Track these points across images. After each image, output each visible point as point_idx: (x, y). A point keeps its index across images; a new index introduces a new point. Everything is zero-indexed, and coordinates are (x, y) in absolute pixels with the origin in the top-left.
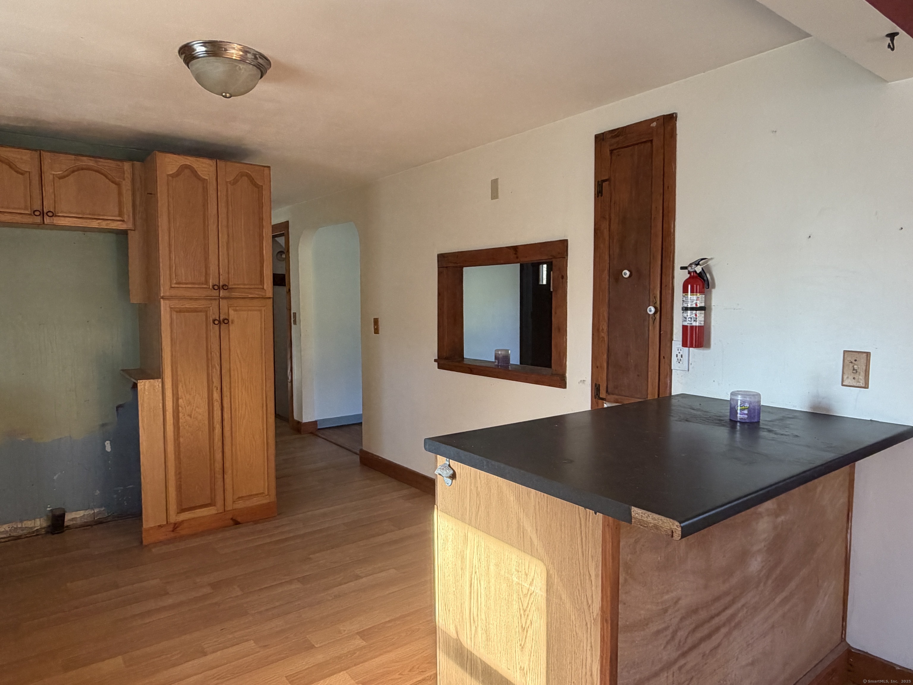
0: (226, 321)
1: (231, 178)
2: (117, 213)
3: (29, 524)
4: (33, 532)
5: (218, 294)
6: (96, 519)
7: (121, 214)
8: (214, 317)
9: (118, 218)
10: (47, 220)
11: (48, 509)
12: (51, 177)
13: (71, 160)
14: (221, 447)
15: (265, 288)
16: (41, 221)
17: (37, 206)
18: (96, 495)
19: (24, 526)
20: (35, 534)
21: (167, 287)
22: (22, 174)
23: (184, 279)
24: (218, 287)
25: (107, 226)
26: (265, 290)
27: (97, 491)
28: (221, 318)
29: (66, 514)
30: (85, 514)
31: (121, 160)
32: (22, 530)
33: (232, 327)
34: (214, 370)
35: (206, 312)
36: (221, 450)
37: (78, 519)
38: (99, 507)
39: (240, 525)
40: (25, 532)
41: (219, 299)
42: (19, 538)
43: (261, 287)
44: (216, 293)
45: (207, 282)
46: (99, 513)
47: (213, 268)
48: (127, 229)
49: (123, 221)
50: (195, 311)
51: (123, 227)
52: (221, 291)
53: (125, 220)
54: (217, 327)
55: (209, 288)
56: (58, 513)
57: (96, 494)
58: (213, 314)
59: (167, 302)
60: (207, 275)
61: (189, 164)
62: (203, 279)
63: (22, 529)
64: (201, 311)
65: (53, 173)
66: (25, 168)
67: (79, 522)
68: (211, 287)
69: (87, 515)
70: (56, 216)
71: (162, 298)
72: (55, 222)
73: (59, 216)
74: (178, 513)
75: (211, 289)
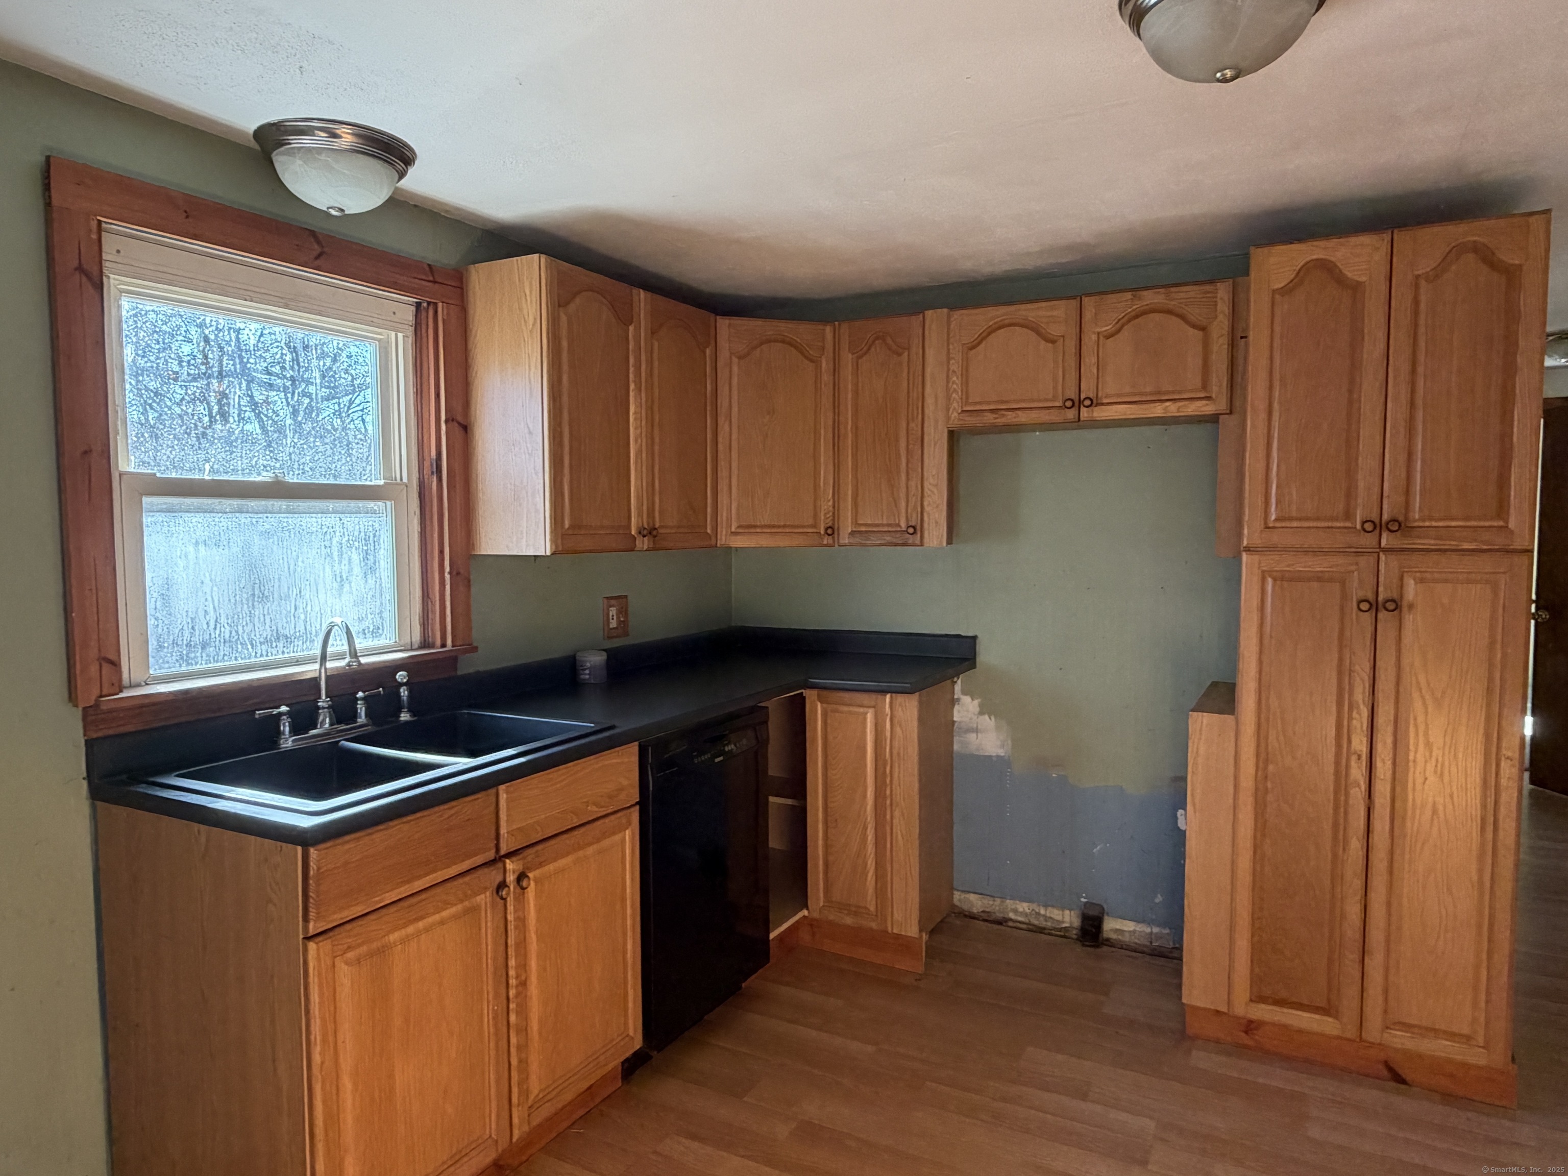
0: (1391, 606)
1: (1425, 266)
2: (1199, 384)
3: (1056, 914)
4: (1060, 930)
5: (1375, 543)
6: (1154, 944)
7: (1205, 386)
8: (1361, 594)
9: (1202, 395)
10: (1085, 413)
11: (1083, 900)
12: (1094, 337)
13: (1126, 301)
14: (1361, 893)
15: (1511, 525)
16: (1074, 416)
17: (1072, 393)
18: (1158, 904)
19: (1048, 915)
20: (1063, 933)
21: (1259, 524)
22: (1053, 342)
23: (1294, 508)
24: (1377, 526)
25: (1178, 411)
26: (1512, 532)
27: (1159, 896)
28: (1381, 598)
29: (1106, 917)
30: (1138, 929)
31: (1211, 282)
32: (1046, 921)
33: (1409, 619)
34: (1355, 714)
35: (1343, 583)
36: (1359, 896)
37: (1127, 935)
38: (1159, 926)
39: (1403, 1086)
40: (1049, 924)
41: (1378, 553)
42: (1041, 930)
43: (1501, 523)
44: (1369, 540)
45: (1348, 515)
46: (1159, 937)
47: (1365, 481)
48: (1219, 412)
49: (1208, 398)
50: (1319, 578)
51: (1208, 408)
52: (1385, 535)
53: (1214, 396)
54: (1367, 618)
55: (1355, 528)
56: (1093, 912)
57: (1157, 901)
58: (1358, 589)
59: (1256, 558)
60: (1350, 494)
61: (1321, 256)
62: (1341, 507)
63: (1047, 919)
64: (1331, 580)
65: (1098, 330)
66: (1055, 330)
67: (1126, 938)
68: (1358, 526)
69: (1140, 932)
70: (1098, 404)
71: (1248, 549)
72: (1095, 414)
73: (1103, 404)
74: (1251, 1000)
75: (1359, 531)
